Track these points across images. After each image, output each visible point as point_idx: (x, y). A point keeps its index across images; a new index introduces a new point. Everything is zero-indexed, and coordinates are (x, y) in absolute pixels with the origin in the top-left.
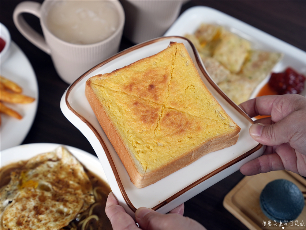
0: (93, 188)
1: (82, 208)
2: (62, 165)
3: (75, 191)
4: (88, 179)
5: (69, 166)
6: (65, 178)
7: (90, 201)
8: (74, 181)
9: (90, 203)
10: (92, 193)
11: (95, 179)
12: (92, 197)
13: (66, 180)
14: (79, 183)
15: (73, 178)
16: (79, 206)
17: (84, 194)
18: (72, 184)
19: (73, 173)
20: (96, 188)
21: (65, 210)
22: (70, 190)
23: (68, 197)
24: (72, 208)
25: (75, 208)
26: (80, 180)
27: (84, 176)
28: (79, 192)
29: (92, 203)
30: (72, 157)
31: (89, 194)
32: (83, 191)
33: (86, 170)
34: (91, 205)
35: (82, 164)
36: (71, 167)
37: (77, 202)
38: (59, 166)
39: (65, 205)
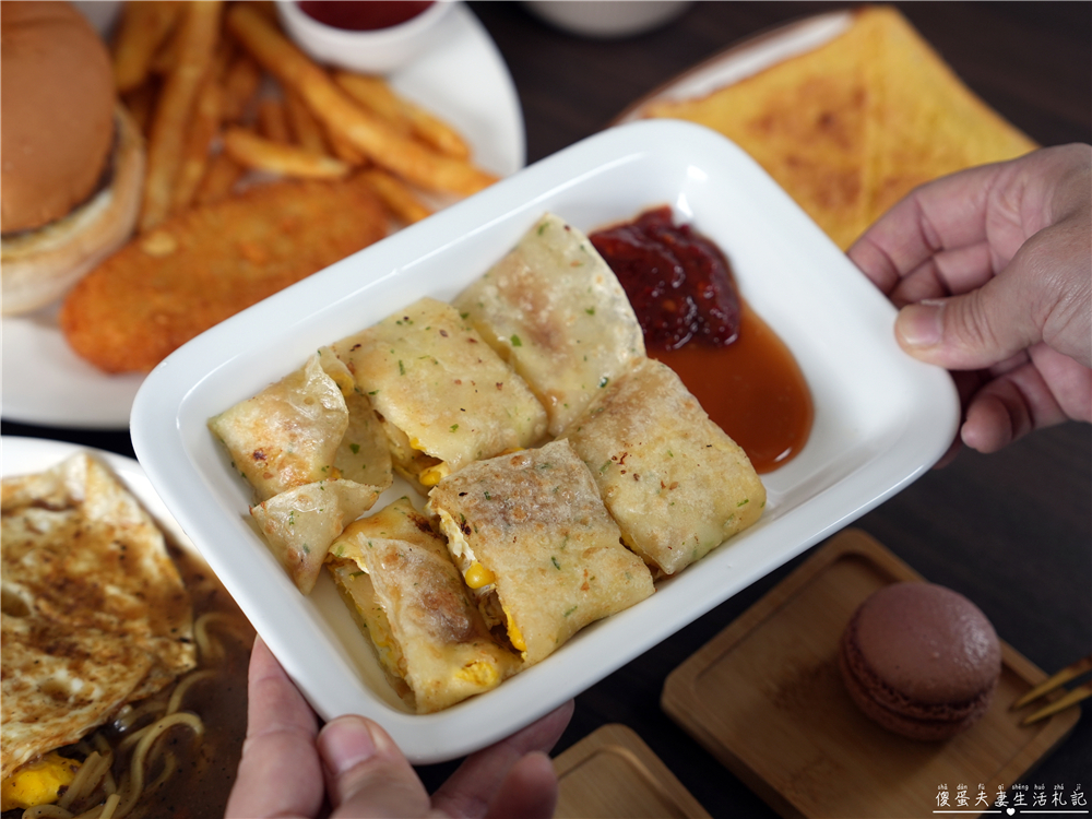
0: (195, 618)
1: (141, 684)
2: (84, 525)
3: (122, 622)
4: (178, 581)
5: (111, 529)
6: (90, 573)
7: (179, 664)
8: (123, 587)
9: (177, 668)
10: (188, 635)
11: (207, 586)
12: (188, 648)
13: (94, 578)
14: (139, 595)
15: (119, 576)
16: (130, 675)
17: (157, 635)
18: (114, 598)
19: (125, 558)
20: (205, 618)
21: (76, 686)
22: (103, 617)
23: (93, 643)
24: (104, 679)
25: (116, 681)
26: (146, 583)
27: (162, 570)
28: (139, 625)
29: (185, 670)
30: (123, 496)
31: (177, 636)
32: (152, 624)
33: (175, 550)
34: (179, 679)
35: (159, 526)
36: (119, 535)
37: (127, 662)
38: (73, 529)
39: (76, 669)
